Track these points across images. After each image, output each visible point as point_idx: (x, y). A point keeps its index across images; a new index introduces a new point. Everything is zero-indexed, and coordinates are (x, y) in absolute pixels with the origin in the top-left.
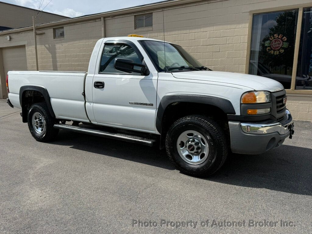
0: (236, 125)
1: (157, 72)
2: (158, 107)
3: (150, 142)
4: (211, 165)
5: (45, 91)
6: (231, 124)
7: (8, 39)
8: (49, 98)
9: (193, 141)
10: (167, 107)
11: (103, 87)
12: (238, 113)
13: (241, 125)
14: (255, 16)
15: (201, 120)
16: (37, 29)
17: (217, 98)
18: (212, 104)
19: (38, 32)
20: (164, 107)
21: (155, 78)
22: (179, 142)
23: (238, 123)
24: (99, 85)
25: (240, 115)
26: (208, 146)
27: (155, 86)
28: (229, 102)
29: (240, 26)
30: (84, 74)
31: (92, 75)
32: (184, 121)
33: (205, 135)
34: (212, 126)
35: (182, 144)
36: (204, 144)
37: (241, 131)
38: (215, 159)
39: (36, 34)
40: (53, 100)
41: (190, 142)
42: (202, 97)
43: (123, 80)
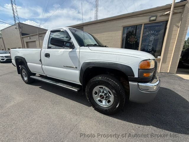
0: (135, 85)
1: (79, 47)
2: (80, 70)
3: (77, 90)
4: (115, 109)
5: (24, 59)
6: (131, 84)
7: (29, 38)
8: (26, 63)
9: (103, 92)
10: (86, 70)
11: (49, 57)
12: (136, 76)
13: (138, 84)
14: (124, 28)
15: (109, 79)
16: (39, 34)
17: (121, 64)
18: (117, 69)
19: (40, 35)
20: (84, 69)
21: (78, 50)
22: (94, 92)
23: (136, 84)
24: (47, 55)
25: (137, 77)
26: (113, 97)
27: (78, 56)
28: (130, 68)
29: (118, 32)
30: (40, 49)
31: (44, 50)
32: (97, 80)
33: (111, 89)
34: (117, 84)
35: (96, 93)
36: (111, 94)
37: (139, 89)
38: (118, 105)
39: (39, 36)
40: (28, 64)
41: (101, 93)
42: (110, 64)
43: (59, 52)
